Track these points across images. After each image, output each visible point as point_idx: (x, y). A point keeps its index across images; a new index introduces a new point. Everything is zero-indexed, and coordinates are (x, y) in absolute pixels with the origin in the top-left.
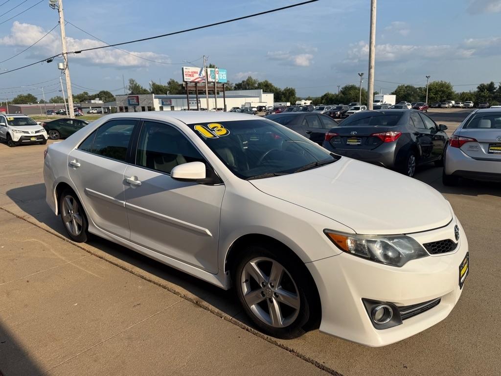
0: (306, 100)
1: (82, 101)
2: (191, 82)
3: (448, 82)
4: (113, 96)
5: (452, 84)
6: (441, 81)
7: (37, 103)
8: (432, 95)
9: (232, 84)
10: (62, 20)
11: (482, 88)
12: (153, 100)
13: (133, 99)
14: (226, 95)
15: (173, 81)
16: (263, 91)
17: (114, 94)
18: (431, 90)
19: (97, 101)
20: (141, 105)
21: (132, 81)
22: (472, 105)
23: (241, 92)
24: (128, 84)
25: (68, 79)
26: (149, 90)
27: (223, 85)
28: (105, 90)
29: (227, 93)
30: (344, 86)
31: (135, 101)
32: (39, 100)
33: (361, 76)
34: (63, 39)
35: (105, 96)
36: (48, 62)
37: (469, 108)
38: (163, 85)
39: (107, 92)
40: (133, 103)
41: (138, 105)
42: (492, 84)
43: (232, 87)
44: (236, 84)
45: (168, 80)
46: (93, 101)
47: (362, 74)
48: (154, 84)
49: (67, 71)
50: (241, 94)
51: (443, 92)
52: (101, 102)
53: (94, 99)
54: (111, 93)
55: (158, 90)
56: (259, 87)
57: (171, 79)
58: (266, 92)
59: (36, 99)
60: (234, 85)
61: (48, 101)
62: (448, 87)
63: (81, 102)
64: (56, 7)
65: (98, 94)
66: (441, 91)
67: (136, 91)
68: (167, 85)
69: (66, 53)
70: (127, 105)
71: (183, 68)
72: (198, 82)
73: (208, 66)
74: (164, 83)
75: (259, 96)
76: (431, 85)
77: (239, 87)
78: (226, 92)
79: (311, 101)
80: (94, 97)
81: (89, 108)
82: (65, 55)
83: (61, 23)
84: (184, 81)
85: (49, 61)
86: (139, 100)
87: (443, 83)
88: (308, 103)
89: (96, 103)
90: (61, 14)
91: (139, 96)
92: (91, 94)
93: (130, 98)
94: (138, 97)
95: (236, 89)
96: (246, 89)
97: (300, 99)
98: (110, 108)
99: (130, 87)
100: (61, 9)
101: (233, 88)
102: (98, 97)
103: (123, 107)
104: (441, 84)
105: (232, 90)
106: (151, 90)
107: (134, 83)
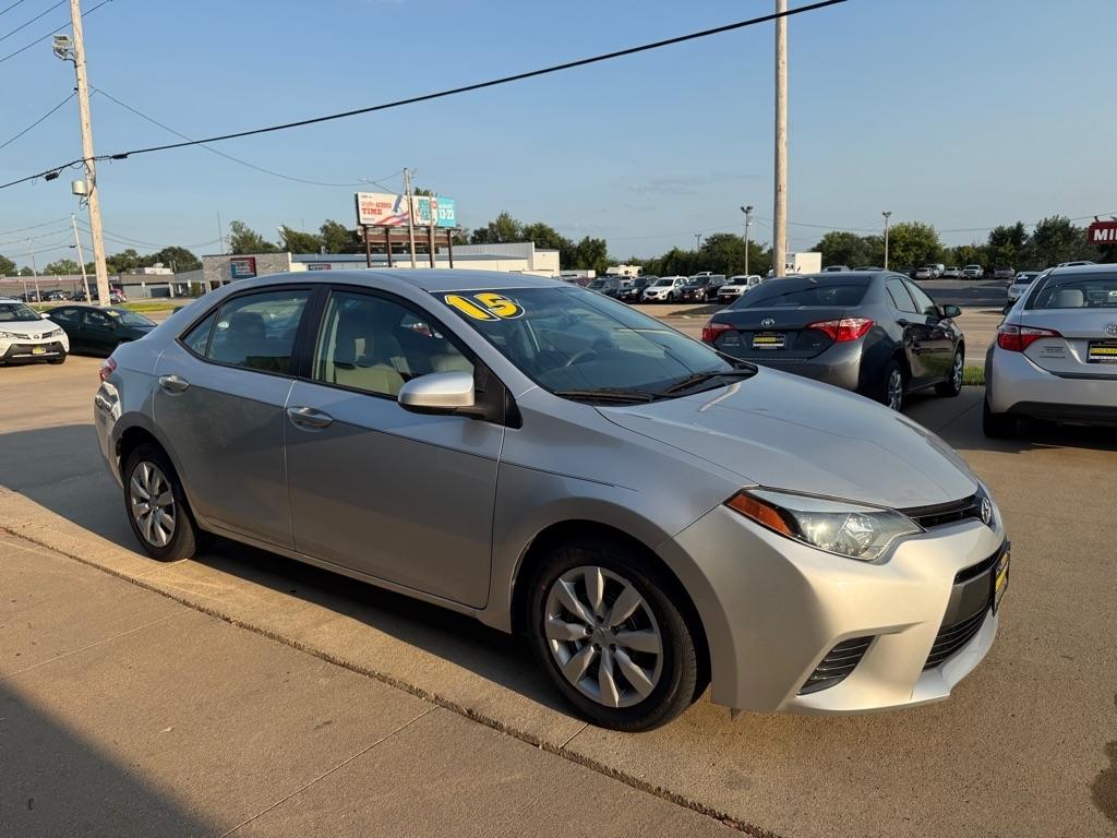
0: (628, 265)
1: (124, 270)
2: (375, 226)
3: (928, 225)
4: (195, 259)
5: (936, 230)
6: (916, 224)
7: (15, 274)
8: (899, 252)
9: (467, 230)
10: (82, 86)
11: (999, 237)
12: (288, 266)
13: (243, 264)
14: (453, 254)
15: (333, 225)
16: (536, 247)
17: (198, 253)
18: (895, 242)
19: (159, 270)
21: (237, 227)
22: (979, 272)
23: (486, 249)
24: (229, 232)
25: (95, 217)
26: (277, 245)
27: (448, 232)
28: (176, 246)
29: (456, 250)
30: (709, 235)
31: (247, 269)
32: (19, 268)
33: (746, 212)
34: (84, 127)
35: (177, 258)
36: (48, 178)
37: (973, 279)
38: (311, 233)
39: (179, 249)
40: (244, 272)
41: (255, 275)
42: (1020, 226)
43: (466, 237)
45: (323, 223)
46: (148, 270)
47: (749, 208)
48: (288, 232)
49: (93, 200)
50: (486, 253)
51: (920, 245)
52: (167, 271)
53: (151, 266)
54: (193, 251)
55: (298, 244)
56: (526, 239)
57: (328, 221)
58: (540, 247)
59: (13, 265)
60: (471, 233)
61: (42, 272)
62: (929, 236)
63: (119, 271)
64: (69, 56)
65: (159, 255)
66: (916, 244)
67: (247, 247)
68: (318, 233)
69: (93, 159)
70: (228, 278)
71: (357, 196)
72: (392, 226)
75: (528, 257)
76: (894, 231)
77: (481, 237)
78: (454, 248)
79: (637, 268)
80: (151, 262)
81: (140, 284)
82: (90, 162)
83: (81, 90)
84: (359, 224)
85: (51, 177)
86: (257, 267)
87: (919, 226)
88: (634, 271)
89: (155, 274)
90: (82, 72)
91: (257, 257)
92: (142, 254)
93: (234, 263)
94: (254, 259)
95: (475, 241)
96: (499, 242)
97: (615, 264)
98: (189, 285)
99: (234, 238)
100: (80, 61)
101: (469, 239)
102: (162, 261)
103: (218, 283)
104: (915, 229)
105: (466, 243)
106: (284, 244)
107: (244, 230)
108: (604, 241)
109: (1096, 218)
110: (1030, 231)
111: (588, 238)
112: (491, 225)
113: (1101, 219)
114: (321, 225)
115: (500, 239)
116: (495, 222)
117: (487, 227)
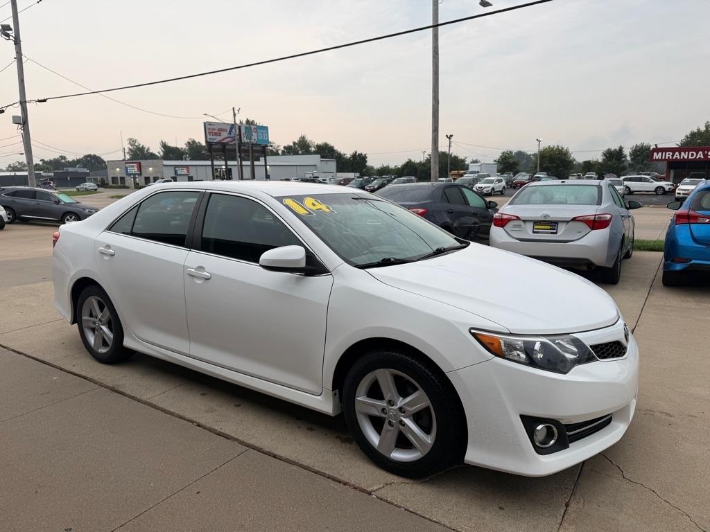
1: (57, 169)
2: (216, 143)
3: (565, 147)
4: (104, 162)
5: (570, 151)
6: (558, 146)
8: (546, 164)
9: (278, 146)
11: (609, 155)
13: (133, 167)
14: (268, 164)
15: (194, 142)
16: (322, 157)
17: (105, 158)
19: (80, 169)
20: (144, 175)
21: (132, 142)
23: (290, 159)
24: (127, 146)
26: (158, 154)
27: (264, 147)
28: (92, 154)
29: (271, 160)
31: (135, 170)
33: (450, 138)
35: (93, 162)
38: (179, 147)
39: (95, 156)
40: (133, 172)
41: (141, 174)
42: (621, 149)
43: (277, 151)
44: (285, 147)
45: (187, 140)
46: (70, 169)
47: (451, 136)
48: (164, 146)
51: (561, 160)
52: (86, 170)
54: (103, 157)
55: (171, 153)
56: (315, 153)
57: (190, 139)
58: (324, 158)
60: (282, 149)
61: (5, 169)
62: (567, 152)
64: (11, 38)
66: (557, 159)
67: (139, 154)
68: (185, 146)
70: (124, 175)
71: (205, 124)
72: (227, 143)
73: (244, 122)
74: (181, 145)
75: (316, 163)
76: (544, 151)
77: (289, 150)
78: (268, 158)
84: (207, 141)
86: (142, 168)
87: (560, 148)
89: (77, 172)
91: (143, 162)
92: (70, 158)
93: (127, 165)
94: (140, 163)
95: (284, 153)
96: (296, 153)
99: (130, 149)
101: (280, 152)
103: (117, 178)
104: (558, 149)
105: (278, 154)
106: (162, 154)
107: (136, 144)
108: (365, 155)
109: (656, 145)
110: (627, 152)
111: (356, 152)
112: (294, 143)
113: (659, 146)
114: (186, 142)
115: (300, 152)
116: (297, 142)
117: (292, 144)
